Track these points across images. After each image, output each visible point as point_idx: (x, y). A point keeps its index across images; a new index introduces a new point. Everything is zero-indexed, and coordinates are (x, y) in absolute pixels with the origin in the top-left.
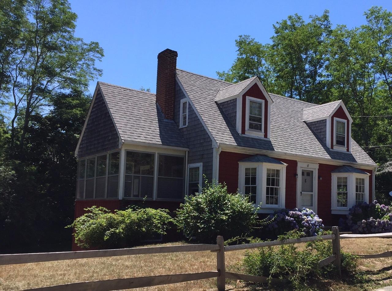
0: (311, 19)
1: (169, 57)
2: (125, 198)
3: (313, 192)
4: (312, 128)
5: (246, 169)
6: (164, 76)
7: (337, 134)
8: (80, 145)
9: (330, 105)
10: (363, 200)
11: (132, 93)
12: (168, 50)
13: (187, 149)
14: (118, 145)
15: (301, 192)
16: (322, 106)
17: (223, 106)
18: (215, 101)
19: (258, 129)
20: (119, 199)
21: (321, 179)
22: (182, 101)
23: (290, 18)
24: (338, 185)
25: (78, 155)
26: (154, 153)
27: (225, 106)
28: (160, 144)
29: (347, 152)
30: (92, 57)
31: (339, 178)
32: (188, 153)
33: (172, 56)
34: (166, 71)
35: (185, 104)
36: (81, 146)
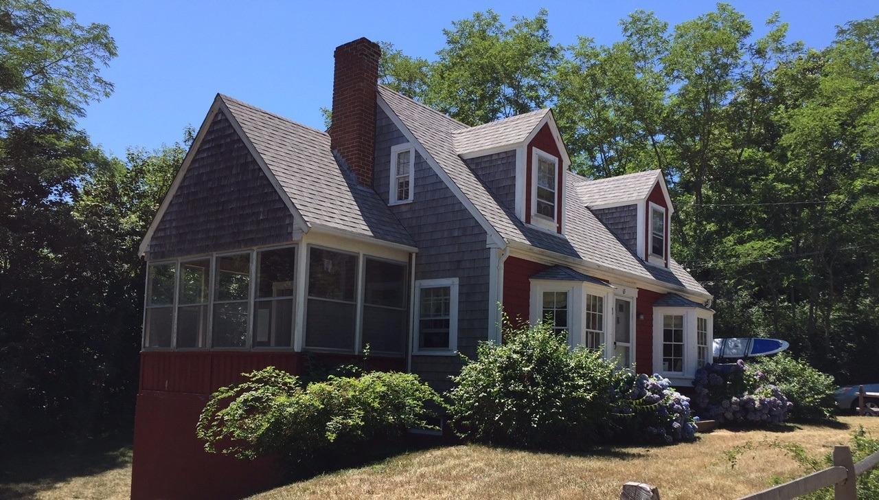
0: (515, 23)
1: (366, 55)
2: (307, 347)
3: (629, 342)
4: (604, 221)
5: (545, 294)
6: (355, 95)
7: (654, 233)
8: (158, 230)
9: (634, 177)
10: (704, 358)
11: (284, 125)
12: (363, 40)
13: (415, 250)
14: (291, 233)
15: (615, 343)
16: (617, 180)
17: (477, 164)
18: (458, 153)
19: (547, 215)
20: (296, 350)
21: (642, 317)
22: (396, 150)
23: (478, 17)
24: (664, 330)
25: (151, 253)
26: (356, 255)
27: (483, 165)
28: (371, 236)
29: (666, 269)
30: (88, 55)
31: (667, 318)
32: (416, 256)
33: (371, 54)
34: (362, 84)
35: (403, 155)
36: (161, 234)
